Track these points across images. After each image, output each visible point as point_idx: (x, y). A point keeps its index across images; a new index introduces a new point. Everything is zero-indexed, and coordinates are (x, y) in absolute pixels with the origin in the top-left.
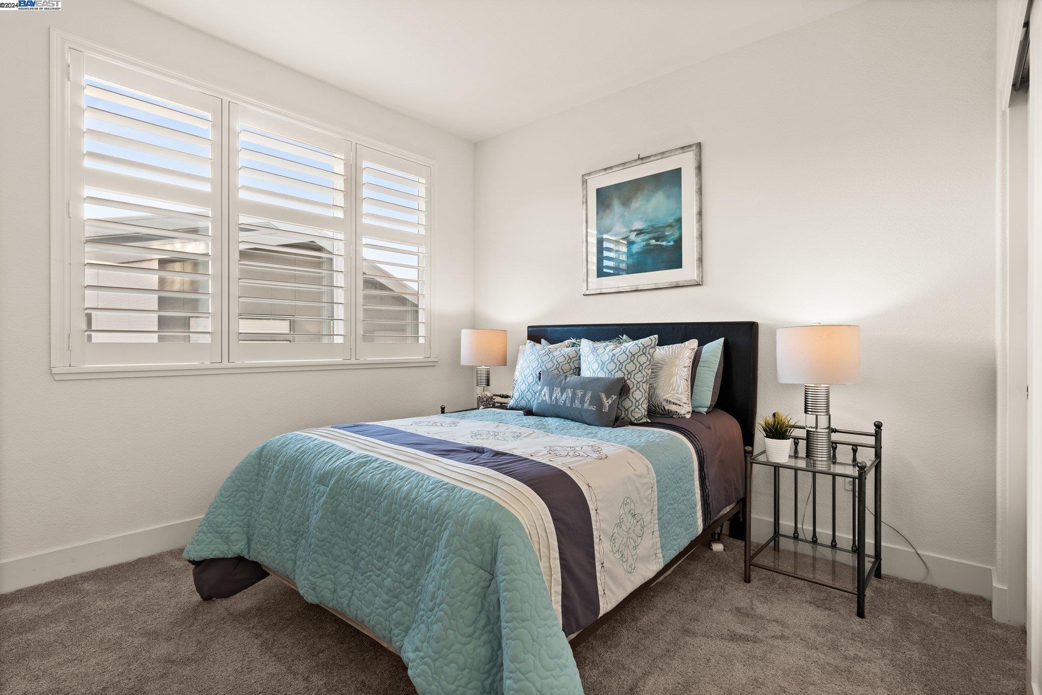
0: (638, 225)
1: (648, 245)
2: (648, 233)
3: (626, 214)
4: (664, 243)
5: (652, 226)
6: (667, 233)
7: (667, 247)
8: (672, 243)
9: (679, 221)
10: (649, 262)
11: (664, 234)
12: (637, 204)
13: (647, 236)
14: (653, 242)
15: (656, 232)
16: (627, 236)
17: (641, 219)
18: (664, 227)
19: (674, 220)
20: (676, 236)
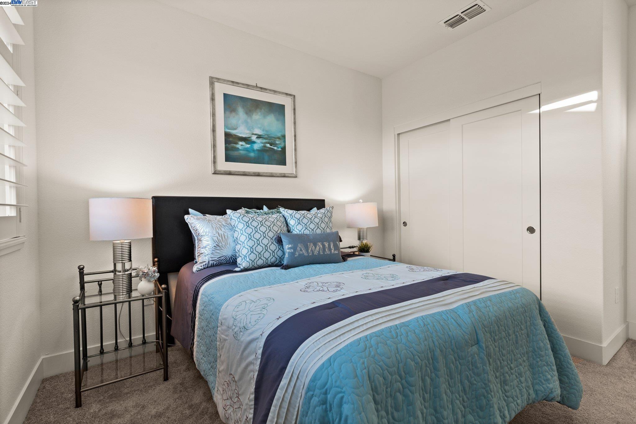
0: (258, 131)
1: (265, 146)
2: (265, 139)
3: (249, 120)
4: (275, 148)
5: (268, 135)
6: (277, 142)
7: (277, 151)
8: (280, 149)
9: (284, 136)
10: (266, 158)
11: (275, 142)
12: (257, 116)
13: (264, 141)
14: (268, 145)
15: (270, 140)
16: (249, 136)
17: (260, 128)
18: (275, 138)
19: (281, 135)
20: (282, 145)
